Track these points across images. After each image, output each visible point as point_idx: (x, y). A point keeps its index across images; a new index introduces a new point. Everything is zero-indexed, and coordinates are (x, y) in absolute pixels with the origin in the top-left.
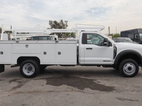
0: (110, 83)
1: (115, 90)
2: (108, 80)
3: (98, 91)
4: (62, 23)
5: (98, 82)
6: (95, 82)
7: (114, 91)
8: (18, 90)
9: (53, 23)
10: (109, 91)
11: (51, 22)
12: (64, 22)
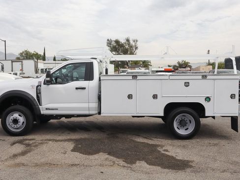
0: (186, 153)
1: (191, 167)
2: (184, 146)
3: (159, 168)
4: (129, 44)
5: (164, 150)
6: (160, 150)
7: (188, 170)
8: (20, 159)
9: (114, 43)
10: (179, 169)
11: (109, 43)
12: (131, 42)
